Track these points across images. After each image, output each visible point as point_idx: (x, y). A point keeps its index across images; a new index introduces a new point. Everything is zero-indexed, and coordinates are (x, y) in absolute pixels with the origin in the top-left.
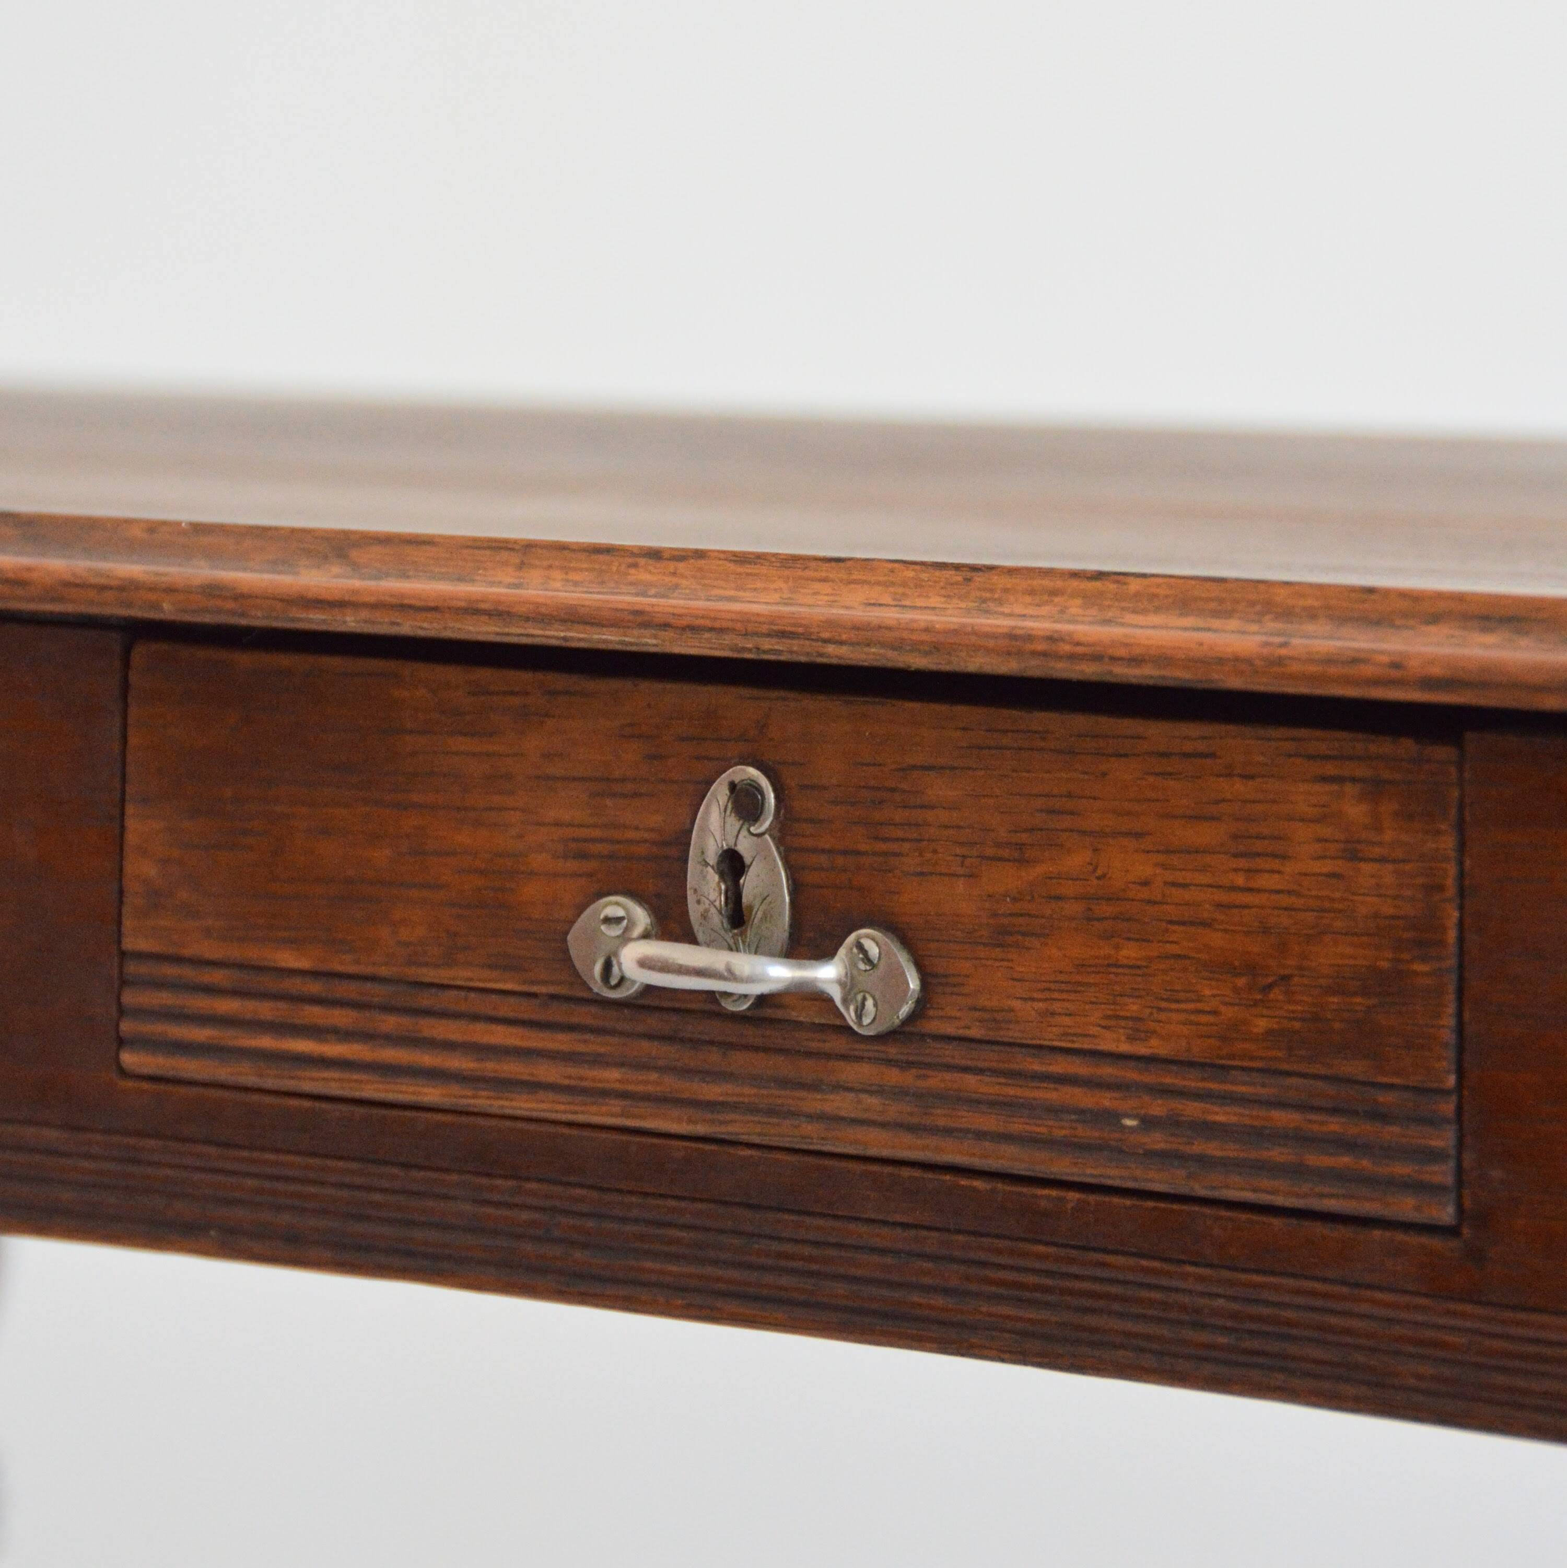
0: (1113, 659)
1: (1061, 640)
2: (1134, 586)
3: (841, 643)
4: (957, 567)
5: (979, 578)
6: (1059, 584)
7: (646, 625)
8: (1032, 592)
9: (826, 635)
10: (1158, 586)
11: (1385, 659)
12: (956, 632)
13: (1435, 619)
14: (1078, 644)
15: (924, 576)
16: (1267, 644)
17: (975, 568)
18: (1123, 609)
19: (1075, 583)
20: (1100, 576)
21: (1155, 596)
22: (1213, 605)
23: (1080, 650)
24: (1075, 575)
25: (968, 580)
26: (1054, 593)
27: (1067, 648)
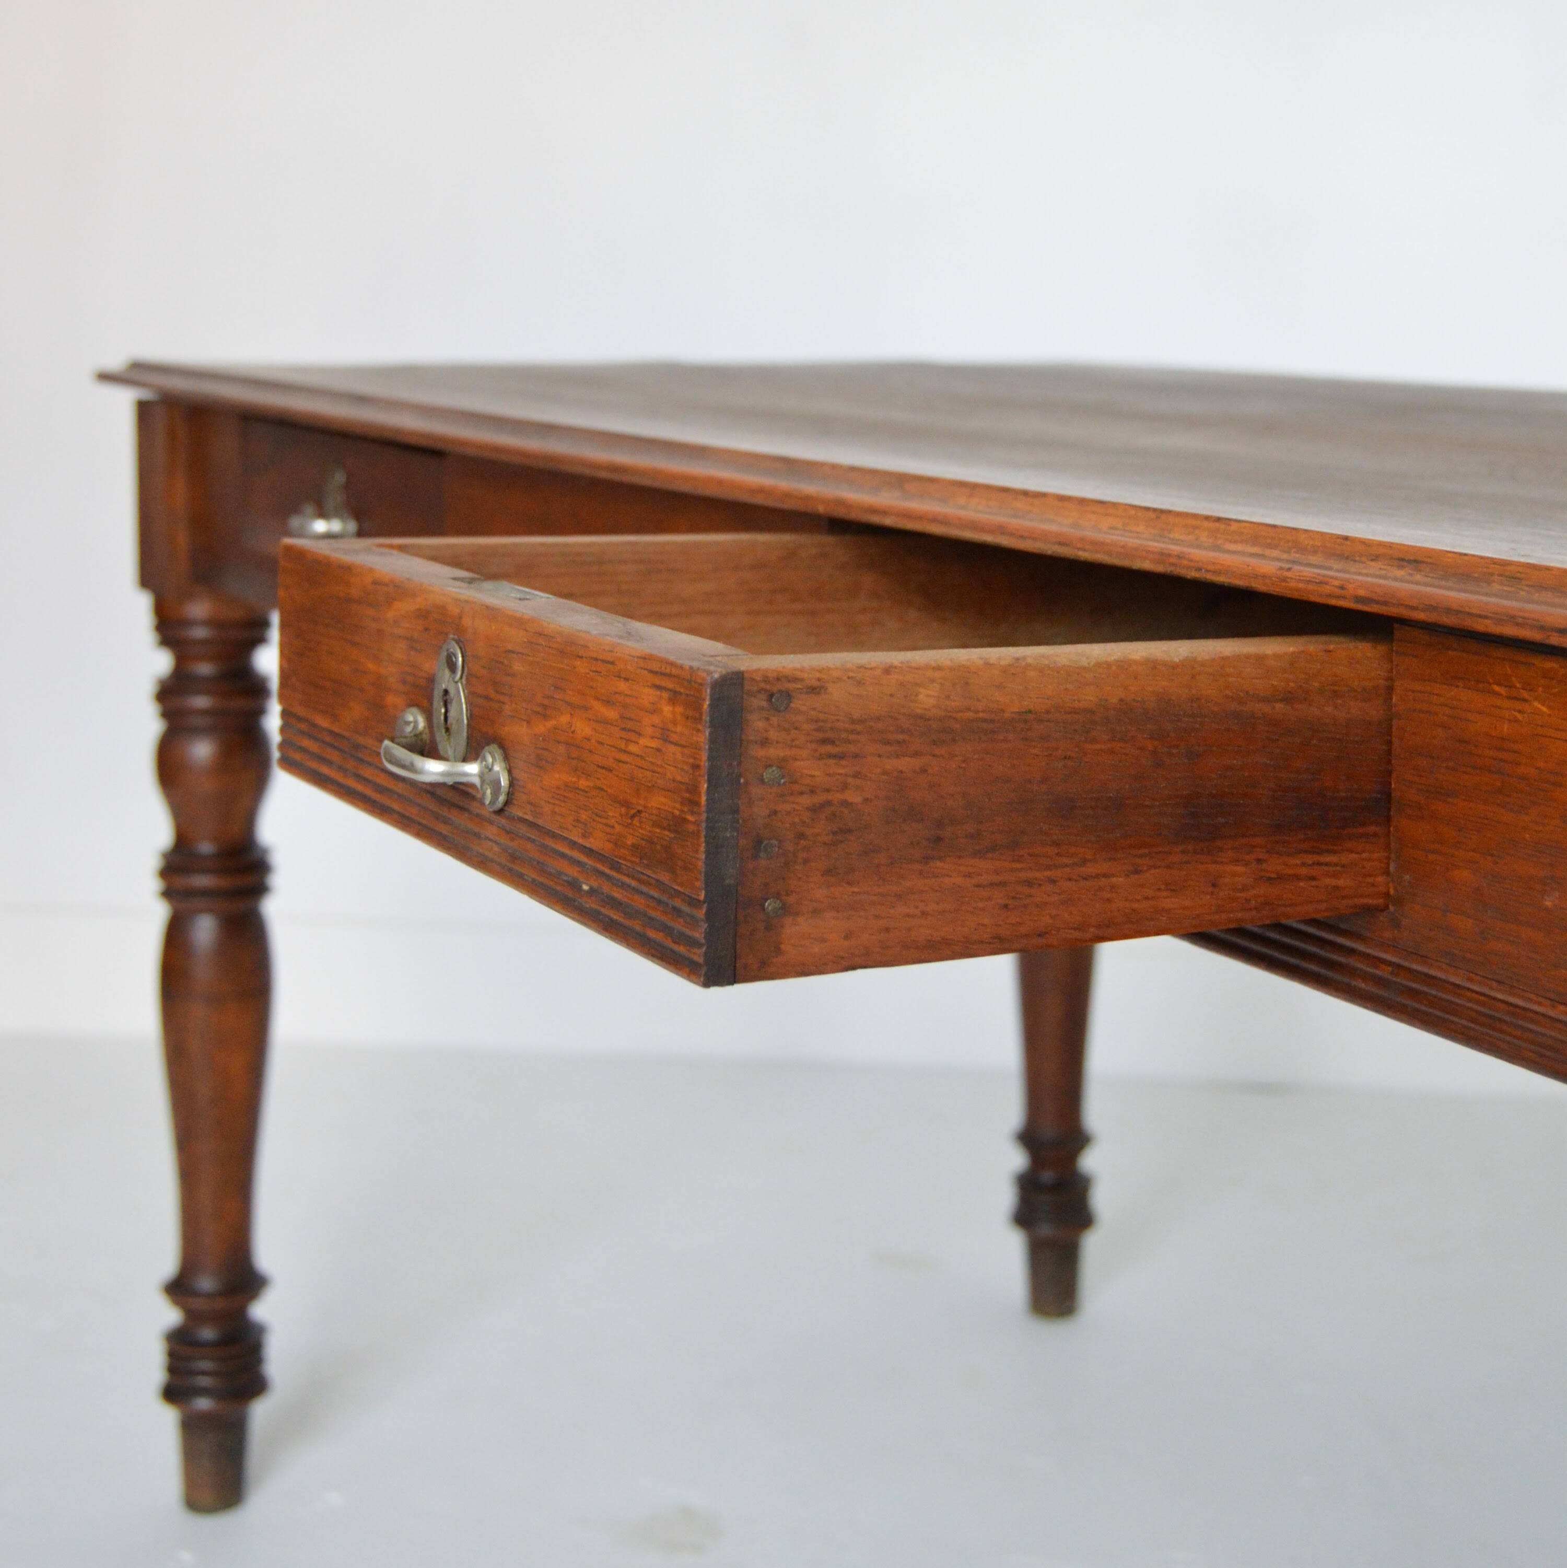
0: (1207, 571)
1: (1183, 558)
2: (1234, 527)
3: (1085, 550)
4: (1155, 510)
5: (1163, 517)
6: (1198, 523)
7: (1003, 533)
8: (1186, 526)
9: (1079, 545)
10: (1245, 528)
11: (1337, 583)
12: (1136, 549)
13: (1375, 558)
14: (1192, 561)
15: (1139, 514)
16: (1281, 569)
17: (1162, 511)
18: (1226, 540)
19: (1206, 524)
20: (1219, 519)
21: (1242, 533)
22: (1269, 541)
23: (1192, 564)
24: (1207, 518)
25: (1158, 518)
26: (1196, 527)
27: (1185, 562)
